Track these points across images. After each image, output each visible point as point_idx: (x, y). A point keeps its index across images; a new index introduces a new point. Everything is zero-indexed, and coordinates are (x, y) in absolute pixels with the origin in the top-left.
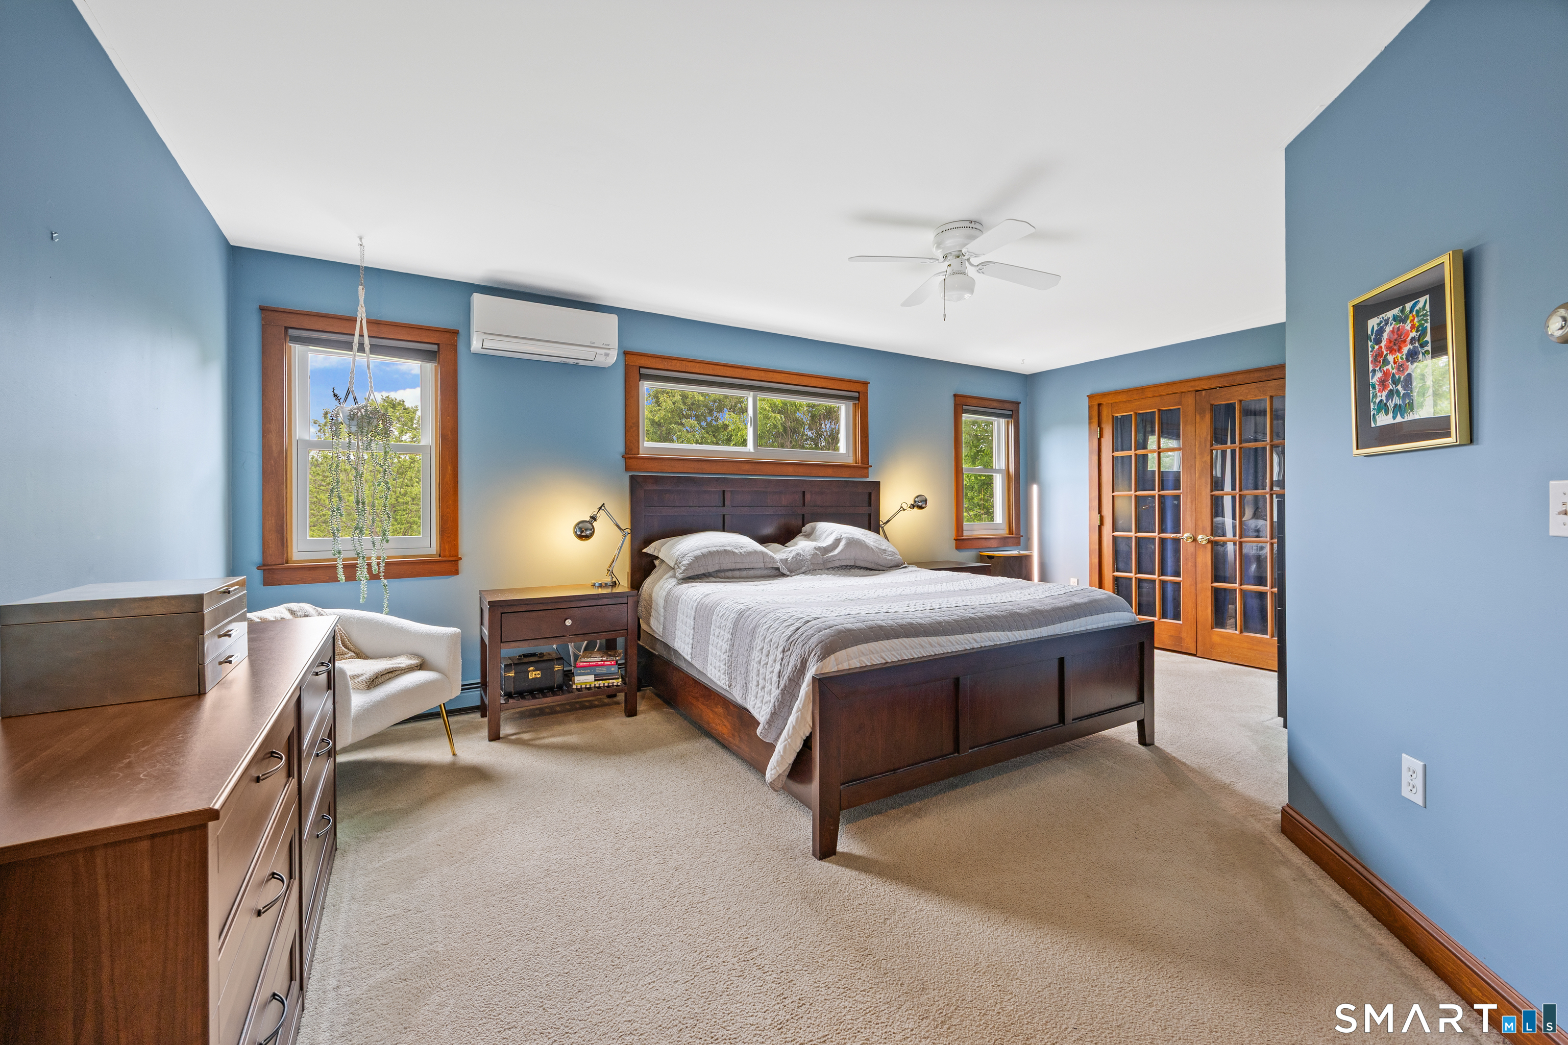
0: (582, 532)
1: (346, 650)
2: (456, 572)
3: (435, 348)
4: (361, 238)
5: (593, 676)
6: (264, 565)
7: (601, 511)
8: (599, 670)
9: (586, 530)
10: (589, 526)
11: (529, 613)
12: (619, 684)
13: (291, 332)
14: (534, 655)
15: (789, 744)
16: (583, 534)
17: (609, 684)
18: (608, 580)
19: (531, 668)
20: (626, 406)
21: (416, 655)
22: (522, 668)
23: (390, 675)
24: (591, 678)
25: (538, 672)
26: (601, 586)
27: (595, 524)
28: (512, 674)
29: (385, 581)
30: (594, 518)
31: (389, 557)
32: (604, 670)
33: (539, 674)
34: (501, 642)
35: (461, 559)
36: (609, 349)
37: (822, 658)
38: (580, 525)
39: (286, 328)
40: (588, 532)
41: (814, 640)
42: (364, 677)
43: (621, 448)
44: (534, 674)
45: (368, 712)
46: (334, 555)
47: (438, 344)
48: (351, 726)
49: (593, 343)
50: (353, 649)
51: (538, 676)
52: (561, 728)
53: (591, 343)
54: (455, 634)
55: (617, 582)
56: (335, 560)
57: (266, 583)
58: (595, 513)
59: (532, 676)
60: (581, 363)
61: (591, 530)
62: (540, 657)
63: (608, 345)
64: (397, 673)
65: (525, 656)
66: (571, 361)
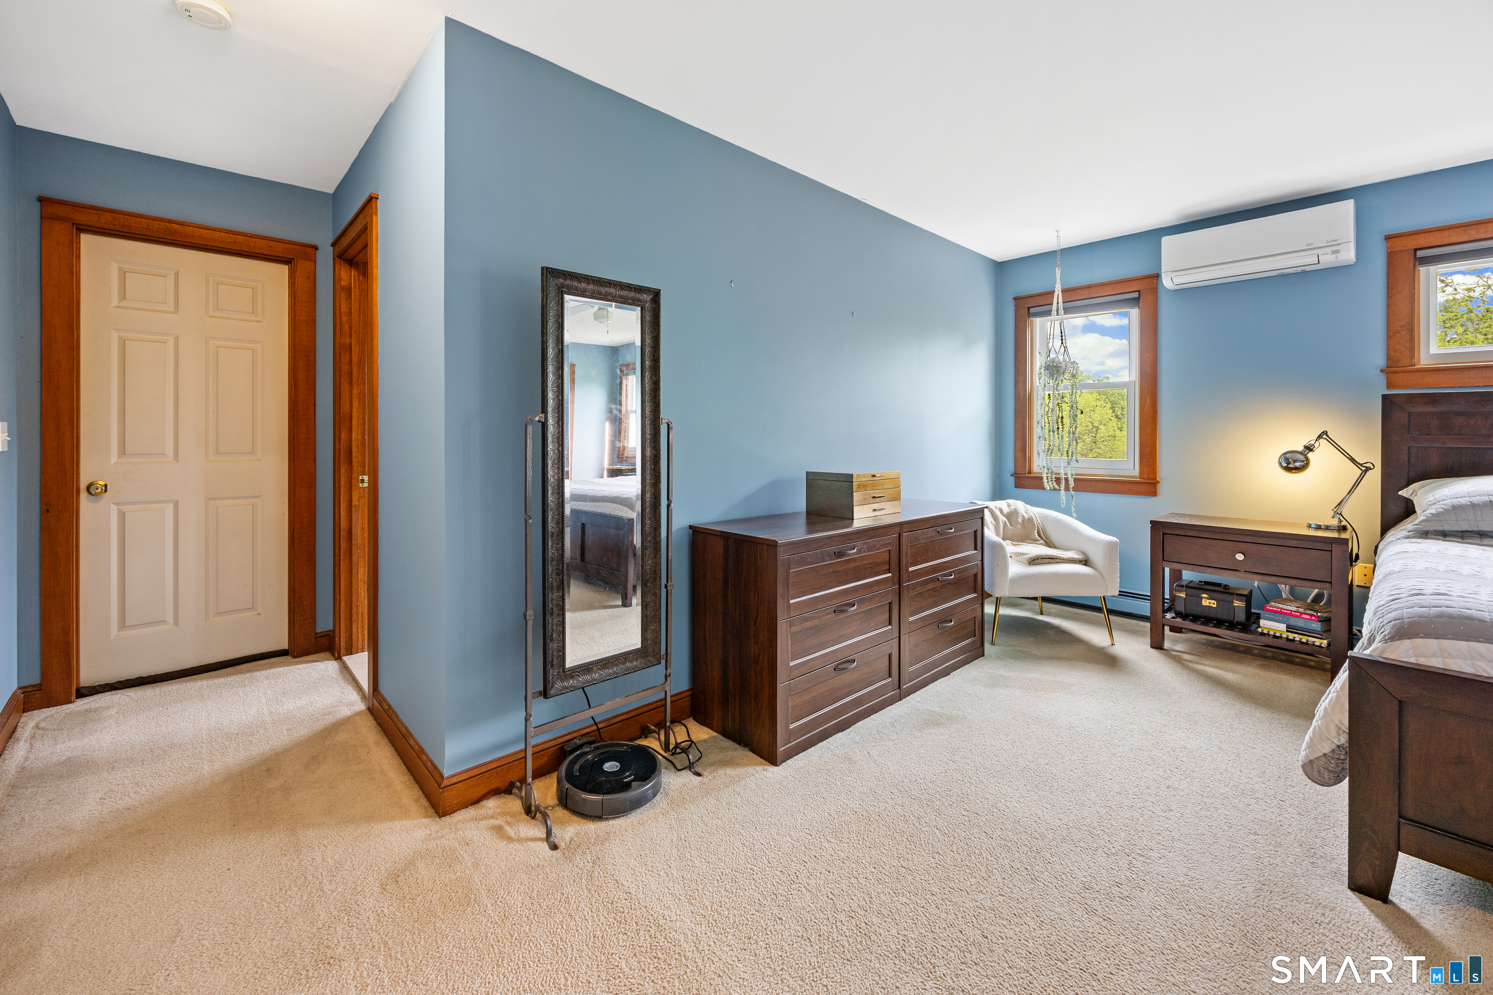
0: (1289, 463)
1: (1039, 538)
2: (1154, 494)
3: (1136, 295)
4: (1057, 231)
5: (1285, 625)
6: (1015, 474)
7: (1321, 441)
8: (1293, 621)
9: (1295, 461)
10: (1302, 457)
11: (1194, 539)
12: (1323, 645)
13: (1032, 310)
14: (1220, 585)
15: (1319, 728)
16: (1290, 466)
17: (1307, 640)
18: (1335, 522)
19: (1204, 595)
20: (1389, 305)
21: (1084, 553)
22: (1196, 592)
23: (1050, 560)
24: (1282, 627)
25: (1213, 601)
26: (1319, 528)
27: (1310, 455)
28: (1183, 595)
29: (1073, 492)
30: (1309, 448)
31: (1076, 475)
32: (1300, 623)
33: (1214, 604)
34: (1163, 560)
35: (1158, 482)
36: (1339, 244)
37: (1388, 639)
38: (1287, 456)
39: (1029, 308)
40: (1298, 464)
41: (1391, 616)
42: (1030, 556)
43: (1380, 360)
44: (1207, 602)
45: (1019, 580)
46: (1041, 469)
47: (1139, 291)
48: (1008, 584)
49: (1312, 244)
50: (1045, 539)
51: (1213, 606)
52: (1230, 665)
53: (1307, 245)
54: (1111, 542)
55: (1349, 526)
56: (1041, 473)
57: (1016, 486)
58: (1313, 442)
59: (1206, 602)
60: (1308, 269)
61: (1303, 461)
62: (1224, 588)
63: (1336, 241)
64: (1057, 560)
65: (1207, 583)
66: (1293, 271)
